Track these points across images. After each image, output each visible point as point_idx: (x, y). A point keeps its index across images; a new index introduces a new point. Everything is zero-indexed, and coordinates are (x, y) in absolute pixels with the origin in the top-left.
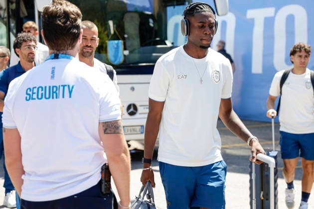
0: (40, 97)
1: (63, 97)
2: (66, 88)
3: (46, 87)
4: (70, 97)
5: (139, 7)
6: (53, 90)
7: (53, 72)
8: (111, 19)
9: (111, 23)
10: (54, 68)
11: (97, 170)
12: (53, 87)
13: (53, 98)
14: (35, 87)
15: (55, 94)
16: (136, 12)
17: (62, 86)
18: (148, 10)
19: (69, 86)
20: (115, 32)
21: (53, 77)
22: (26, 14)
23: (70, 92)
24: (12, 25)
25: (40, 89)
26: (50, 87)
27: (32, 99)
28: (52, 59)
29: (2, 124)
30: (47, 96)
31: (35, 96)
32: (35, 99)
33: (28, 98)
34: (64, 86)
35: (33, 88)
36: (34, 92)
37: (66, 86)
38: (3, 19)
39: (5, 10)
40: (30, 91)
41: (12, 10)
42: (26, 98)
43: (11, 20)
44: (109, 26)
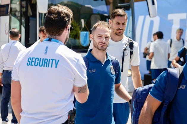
0: (36, 64)
1: (51, 67)
2: (54, 61)
3: (40, 59)
4: (56, 67)
5: (100, 11)
6: (45, 61)
7: (46, 50)
8: (83, 18)
9: (83, 21)
10: (47, 47)
11: (65, 113)
12: (45, 59)
13: (44, 66)
14: (34, 58)
15: (46, 64)
16: (98, 14)
17: (51, 59)
18: (106, 13)
19: (56, 60)
20: (85, 26)
21: (46, 53)
22: (31, 14)
23: (56, 64)
24: (23, 21)
25: (37, 59)
26: (43, 59)
27: (31, 65)
28: (47, 41)
29: (11, 77)
30: (41, 65)
31: (33, 63)
32: (33, 65)
33: (28, 64)
34: (53, 60)
35: (33, 58)
36: (33, 61)
37: (54, 60)
38: (18, 17)
39: (19, 12)
40: (31, 59)
41: (23, 12)
42: (27, 63)
43: (22, 18)
44: (81, 23)
